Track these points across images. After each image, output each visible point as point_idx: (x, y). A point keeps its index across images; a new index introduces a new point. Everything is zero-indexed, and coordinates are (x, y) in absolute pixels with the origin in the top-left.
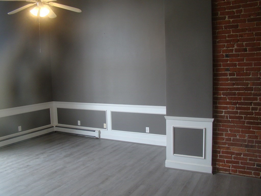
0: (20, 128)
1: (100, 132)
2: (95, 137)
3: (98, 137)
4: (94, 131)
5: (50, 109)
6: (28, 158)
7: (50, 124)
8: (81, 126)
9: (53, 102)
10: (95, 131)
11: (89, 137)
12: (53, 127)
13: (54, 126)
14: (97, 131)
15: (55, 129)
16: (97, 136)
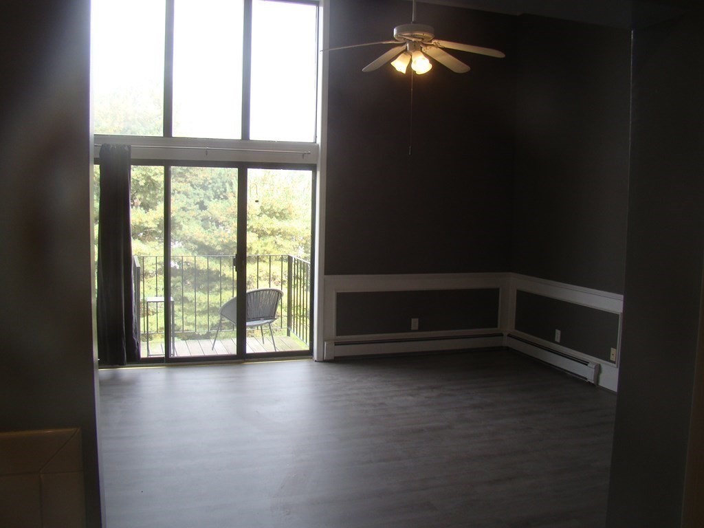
0: (415, 323)
1: (599, 370)
2: (586, 379)
3: (593, 382)
4: (586, 363)
5: (500, 290)
6: (397, 389)
7: (496, 326)
8: (562, 343)
9: (511, 273)
10: (589, 365)
11: (574, 377)
12: (502, 335)
13: (505, 334)
14: (593, 363)
15: (507, 342)
16: (591, 378)
